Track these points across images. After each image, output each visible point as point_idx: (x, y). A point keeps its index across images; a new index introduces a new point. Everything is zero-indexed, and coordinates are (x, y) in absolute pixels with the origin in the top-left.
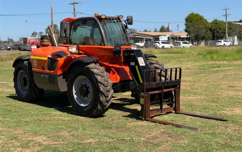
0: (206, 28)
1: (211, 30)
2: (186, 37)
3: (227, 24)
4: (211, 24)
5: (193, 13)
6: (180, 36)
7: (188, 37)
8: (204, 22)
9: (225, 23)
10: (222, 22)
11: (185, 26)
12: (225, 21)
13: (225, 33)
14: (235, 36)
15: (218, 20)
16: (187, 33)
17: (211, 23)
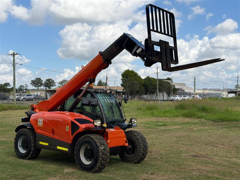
0: (140, 83)
1: (144, 85)
2: (122, 91)
3: (158, 81)
4: (144, 81)
5: (128, 70)
6: (117, 90)
7: (124, 91)
8: (139, 78)
9: (156, 80)
10: (154, 79)
11: (121, 81)
12: (156, 78)
13: (156, 89)
14: (164, 92)
15: (150, 77)
16: (123, 88)
17: (144, 79)
